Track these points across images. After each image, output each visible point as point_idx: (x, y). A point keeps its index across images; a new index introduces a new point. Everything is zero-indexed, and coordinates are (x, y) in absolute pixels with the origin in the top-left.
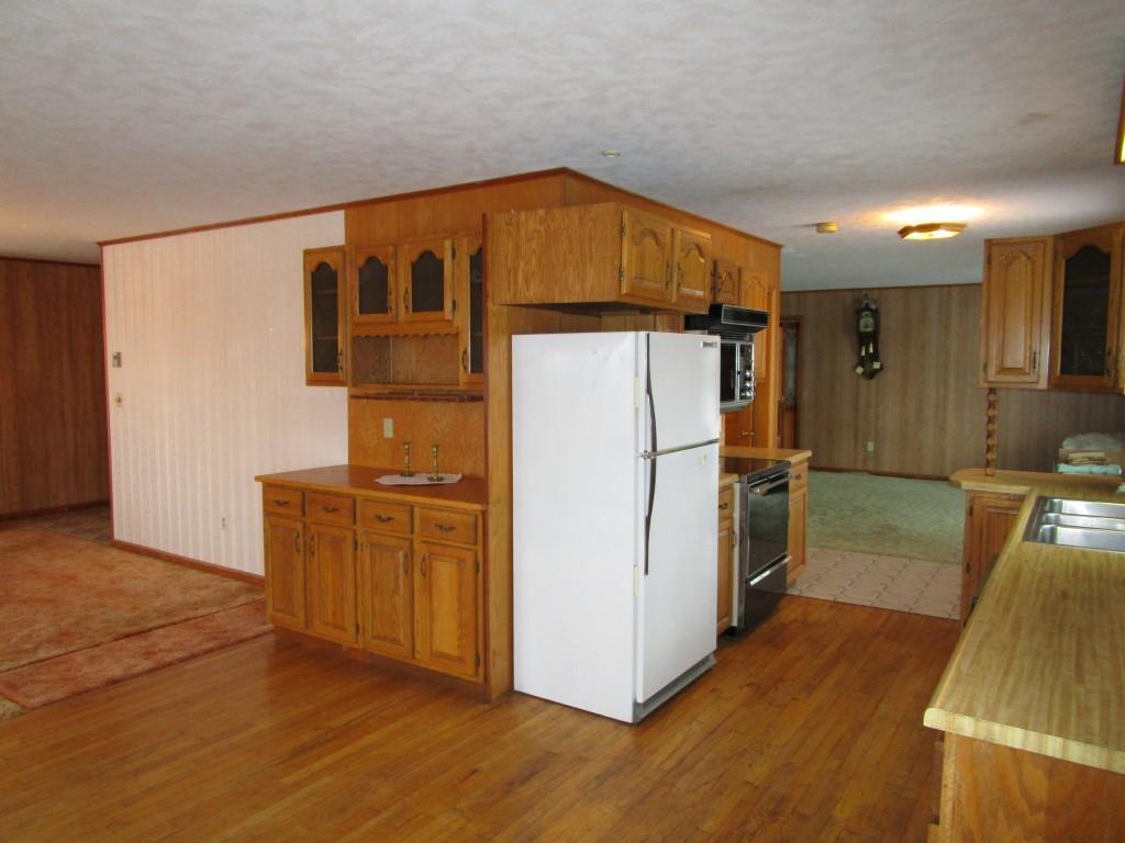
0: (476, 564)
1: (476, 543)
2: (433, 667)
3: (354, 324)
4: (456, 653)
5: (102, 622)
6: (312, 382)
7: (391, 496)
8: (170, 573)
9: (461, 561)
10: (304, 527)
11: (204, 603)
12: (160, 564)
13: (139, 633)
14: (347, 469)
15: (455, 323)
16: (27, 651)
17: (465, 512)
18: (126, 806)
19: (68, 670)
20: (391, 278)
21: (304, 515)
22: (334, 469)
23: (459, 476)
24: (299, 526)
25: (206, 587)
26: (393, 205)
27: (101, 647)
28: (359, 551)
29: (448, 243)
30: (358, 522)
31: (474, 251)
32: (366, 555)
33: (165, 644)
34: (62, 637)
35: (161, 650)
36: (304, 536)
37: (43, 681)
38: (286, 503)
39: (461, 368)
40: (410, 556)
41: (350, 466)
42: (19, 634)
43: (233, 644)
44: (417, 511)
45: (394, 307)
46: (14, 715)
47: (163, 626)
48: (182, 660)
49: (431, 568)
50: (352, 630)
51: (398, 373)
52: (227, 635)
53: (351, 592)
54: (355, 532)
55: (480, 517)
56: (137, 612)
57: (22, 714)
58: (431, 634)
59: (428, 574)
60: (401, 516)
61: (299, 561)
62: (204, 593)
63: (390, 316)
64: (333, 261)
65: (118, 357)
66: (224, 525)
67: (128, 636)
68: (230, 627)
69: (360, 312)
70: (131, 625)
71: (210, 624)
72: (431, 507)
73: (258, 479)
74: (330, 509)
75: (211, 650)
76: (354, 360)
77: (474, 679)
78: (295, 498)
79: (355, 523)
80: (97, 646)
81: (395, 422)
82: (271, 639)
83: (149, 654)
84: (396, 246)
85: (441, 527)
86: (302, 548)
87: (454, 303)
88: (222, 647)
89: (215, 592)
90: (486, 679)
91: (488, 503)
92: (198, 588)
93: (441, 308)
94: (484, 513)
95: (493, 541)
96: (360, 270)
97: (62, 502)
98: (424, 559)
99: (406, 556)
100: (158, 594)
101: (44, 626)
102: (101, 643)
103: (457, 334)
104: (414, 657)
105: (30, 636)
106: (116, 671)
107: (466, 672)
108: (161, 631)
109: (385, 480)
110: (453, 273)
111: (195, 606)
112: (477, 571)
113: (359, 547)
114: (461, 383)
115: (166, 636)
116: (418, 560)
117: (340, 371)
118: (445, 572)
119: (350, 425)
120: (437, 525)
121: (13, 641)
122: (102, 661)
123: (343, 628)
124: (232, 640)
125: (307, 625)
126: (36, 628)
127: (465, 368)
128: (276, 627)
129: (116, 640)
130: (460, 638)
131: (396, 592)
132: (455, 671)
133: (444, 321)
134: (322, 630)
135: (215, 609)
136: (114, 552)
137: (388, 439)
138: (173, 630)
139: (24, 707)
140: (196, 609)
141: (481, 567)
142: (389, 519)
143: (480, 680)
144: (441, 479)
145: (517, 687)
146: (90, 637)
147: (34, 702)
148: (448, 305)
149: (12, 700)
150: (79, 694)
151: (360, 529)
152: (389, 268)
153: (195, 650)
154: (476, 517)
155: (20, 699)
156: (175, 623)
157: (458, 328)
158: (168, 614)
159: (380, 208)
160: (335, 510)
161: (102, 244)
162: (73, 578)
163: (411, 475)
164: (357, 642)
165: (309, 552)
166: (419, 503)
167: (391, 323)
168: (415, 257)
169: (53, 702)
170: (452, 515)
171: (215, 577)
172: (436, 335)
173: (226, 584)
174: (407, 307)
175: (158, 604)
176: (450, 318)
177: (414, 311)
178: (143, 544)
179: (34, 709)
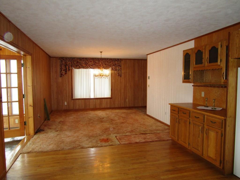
0: (222, 134)
1: (222, 128)
2: (208, 160)
3: (194, 67)
4: (214, 158)
5: (139, 130)
6: (184, 82)
7: (199, 111)
8: (155, 122)
9: (217, 132)
10: (179, 117)
11: (159, 130)
12: (154, 120)
13: (145, 134)
14: (192, 104)
15: (221, 66)
16: (125, 133)
17: (219, 119)
18: (129, 170)
19: (130, 138)
20: (203, 55)
21: (178, 114)
22: (188, 104)
23: (221, 109)
24: (177, 116)
25: (161, 127)
26: (207, 36)
27: (137, 135)
28: (190, 125)
29: (220, 43)
30: (191, 117)
31: (227, 44)
32: (192, 126)
33: (148, 137)
34: (132, 131)
35: (147, 138)
36: (178, 119)
37: (125, 139)
38: (175, 110)
39: (222, 78)
40: (203, 128)
41: (193, 103)
42: (125, 129)
43: (162, 141)
44: (206, 116)
45: (204, 62)
46: (118, 145)
47: (149, 133)
48: (151, 142)
49: (208, 133)
50: (188, 144)
51: (206, 80)
52: (161, 138)
53: (188, 134)
54: (190, 120)
55: (224, 121)
56: (146, 129)
57: (120, 145)
58: (208, 150)
59: (207, 134)
60: (201, 117)
61: (177, 124)
62: (160, 128)
63: (203, 65)
64: (189, 52)
65: (149, 77)
66: (166, 114)
67: (142, 134)
68: (162, 137)
69: (196, 64)
70: (144, 132)
71: (159, 135)
72: (210, 116)
73: (169, 104)
74: (184, 113)
75: (157, 141)
76: (194, 77)
77: (220, 167)
78: (177, 110)
79: (190, 117)
80: (136, 135)
81: (204, 93)
82: (171, 141)
83: (145, 139)
84: (205, 46)
85: (212, 122)
86: (178, 122)
87: (221, 60)
88: (159, 141)
89: (162, 128)
90: (223, 168)
91: (226, 117)
92: (159, 127)
93: (217, 62)
94: (225, 120)
95: (228, 129)
96: (196, 54)
97: (140, 105)
98: (207, 130)
99: (202, 128)
100: (151, 126)
101: (129, 129)
102: (137, 134)
103: (221, 69)
104: (203, 155)
105: (126, 130)
106: (138, 141)
107: (217, 164)
108: (149, 134)
109: (199, 108)
110: (221, 52)
111: (157, 130)
112: (222, 136)
113: (191, 124)
114: (222, 82)
115: (149, 136)
116: (205, 129)
117: (190, 79)
118: (212, 134)
119: (194, 93)
120: (211, 121)
121: (124, 130)
122: (136, 138)
123: (185, 143)
124: (162, 140)
125: (178, 141)
126: (128, 129)
127: (223, 78)
128: (172, 139)
129: (140, 134)
130: (216, 154)
131: (199, 137)
132: (214, 163)
133: (217, 65)
134: (181, 142)
135: (161, 132)
136: (146, 116)
137: (202, 97)
138: (151, 135)
139: (120, 143)
140: (157, 131)
141: (223, 136)
142: (198, 118)
143: (221, 167)
144: (216, 109)
145: (234, 173)
146: (136, 133)
147: (122, 143)
148: (219, 61)
149: (119, 141)
150: (130, 144)
151: (191, 119)
152: (203, 52)
153: (154, 140)
154: (223, 120)
155: (120, 142)
156: (152, 133)
157: (222, 67)
158: (151, 131)
159: (203, 38)
160: (185, 113)
161: (147, 55)
162: (137, 120)
163: (207, 107)
164: (189, 147)
165: (179, 123)
166: (206, 115)
167: (203, 67)
168: (210, 48)
169: (125, 144)
170: (215, 119)
171: (163, 125)
172: (216, 69)
173: (165, 127)
174: (207, 62)
175: (150, 128)
176: (219, 64)
177: (209, 63)
178: (151, 116)
179: (122, 144)
